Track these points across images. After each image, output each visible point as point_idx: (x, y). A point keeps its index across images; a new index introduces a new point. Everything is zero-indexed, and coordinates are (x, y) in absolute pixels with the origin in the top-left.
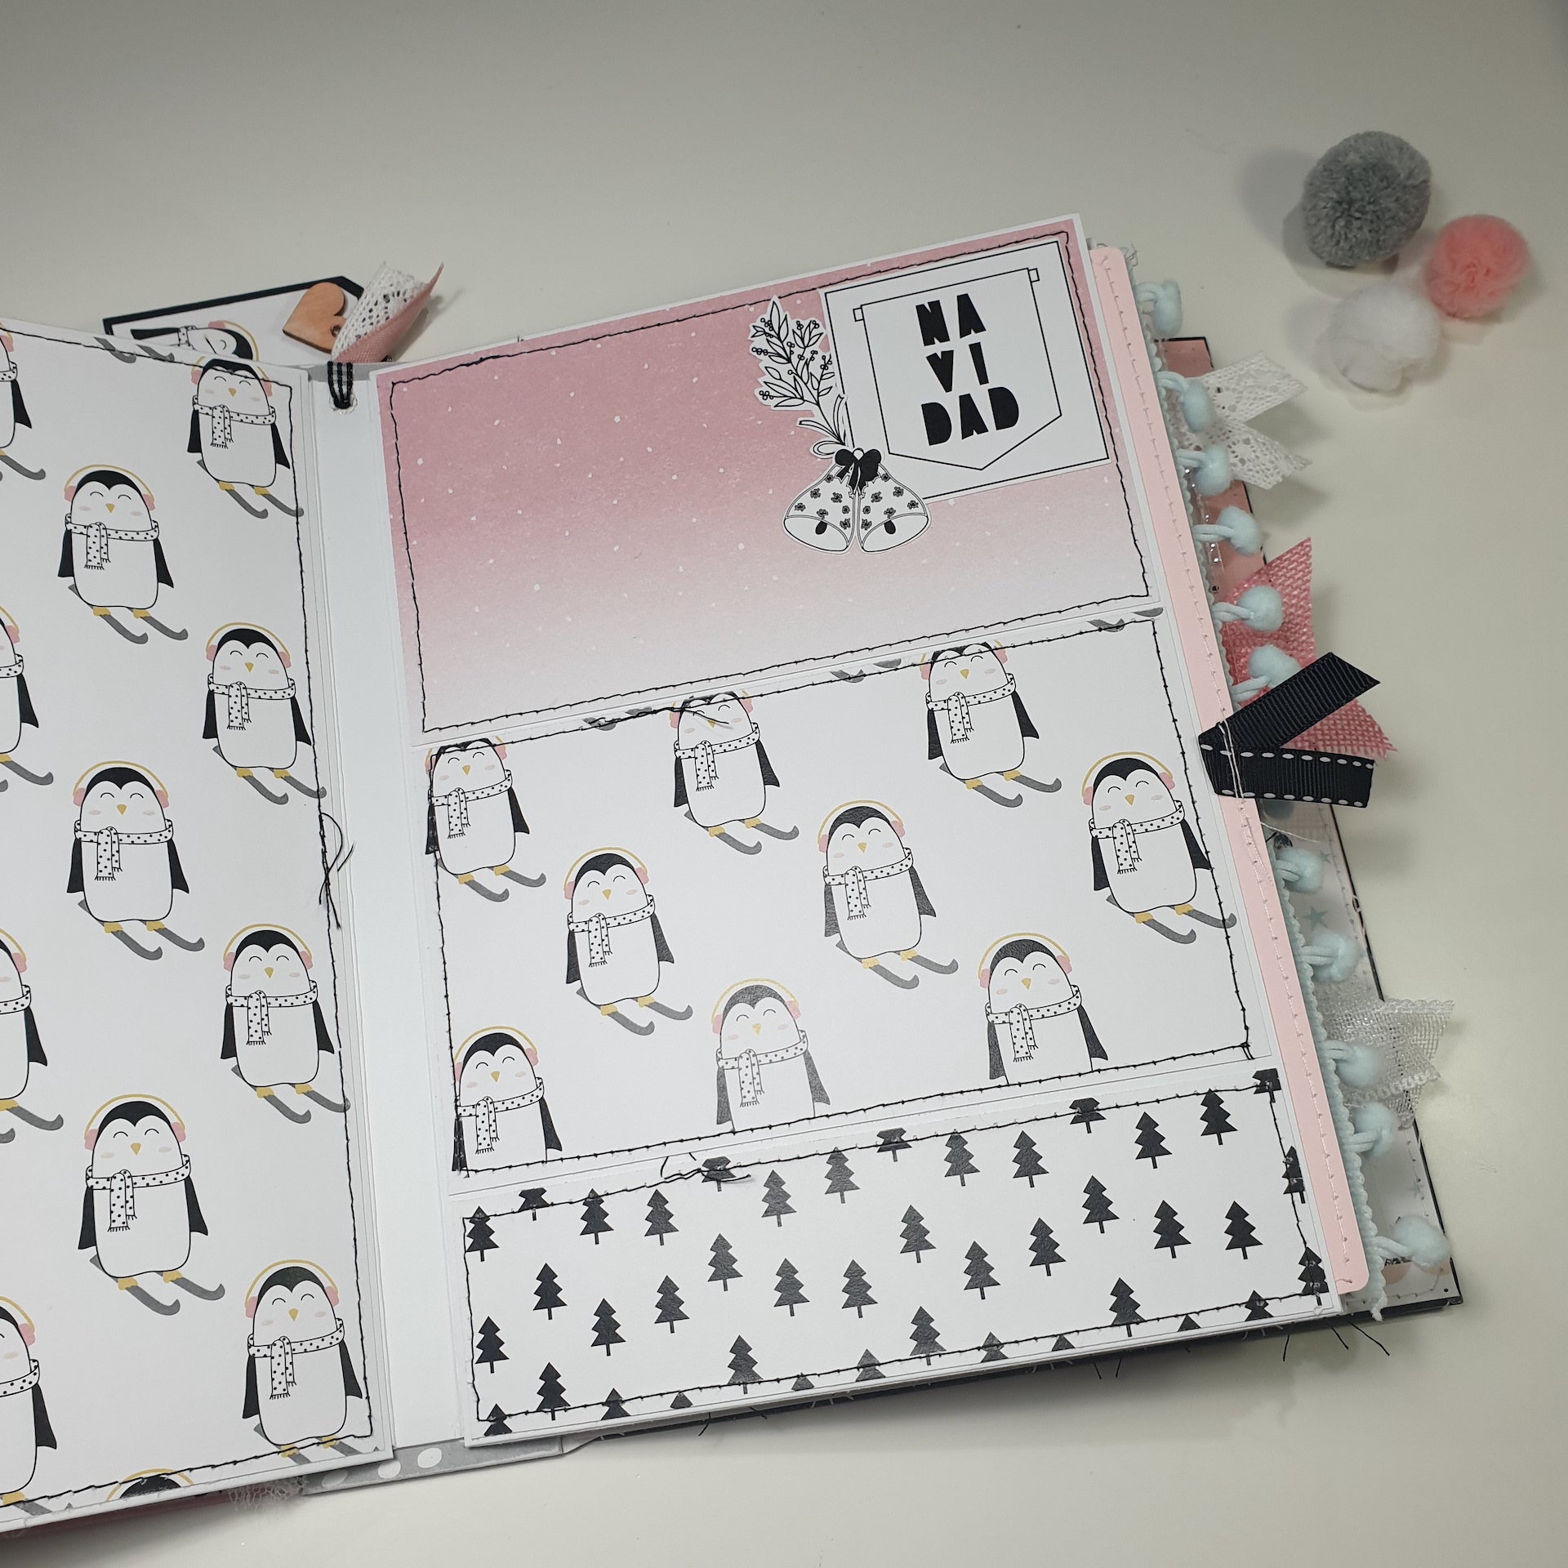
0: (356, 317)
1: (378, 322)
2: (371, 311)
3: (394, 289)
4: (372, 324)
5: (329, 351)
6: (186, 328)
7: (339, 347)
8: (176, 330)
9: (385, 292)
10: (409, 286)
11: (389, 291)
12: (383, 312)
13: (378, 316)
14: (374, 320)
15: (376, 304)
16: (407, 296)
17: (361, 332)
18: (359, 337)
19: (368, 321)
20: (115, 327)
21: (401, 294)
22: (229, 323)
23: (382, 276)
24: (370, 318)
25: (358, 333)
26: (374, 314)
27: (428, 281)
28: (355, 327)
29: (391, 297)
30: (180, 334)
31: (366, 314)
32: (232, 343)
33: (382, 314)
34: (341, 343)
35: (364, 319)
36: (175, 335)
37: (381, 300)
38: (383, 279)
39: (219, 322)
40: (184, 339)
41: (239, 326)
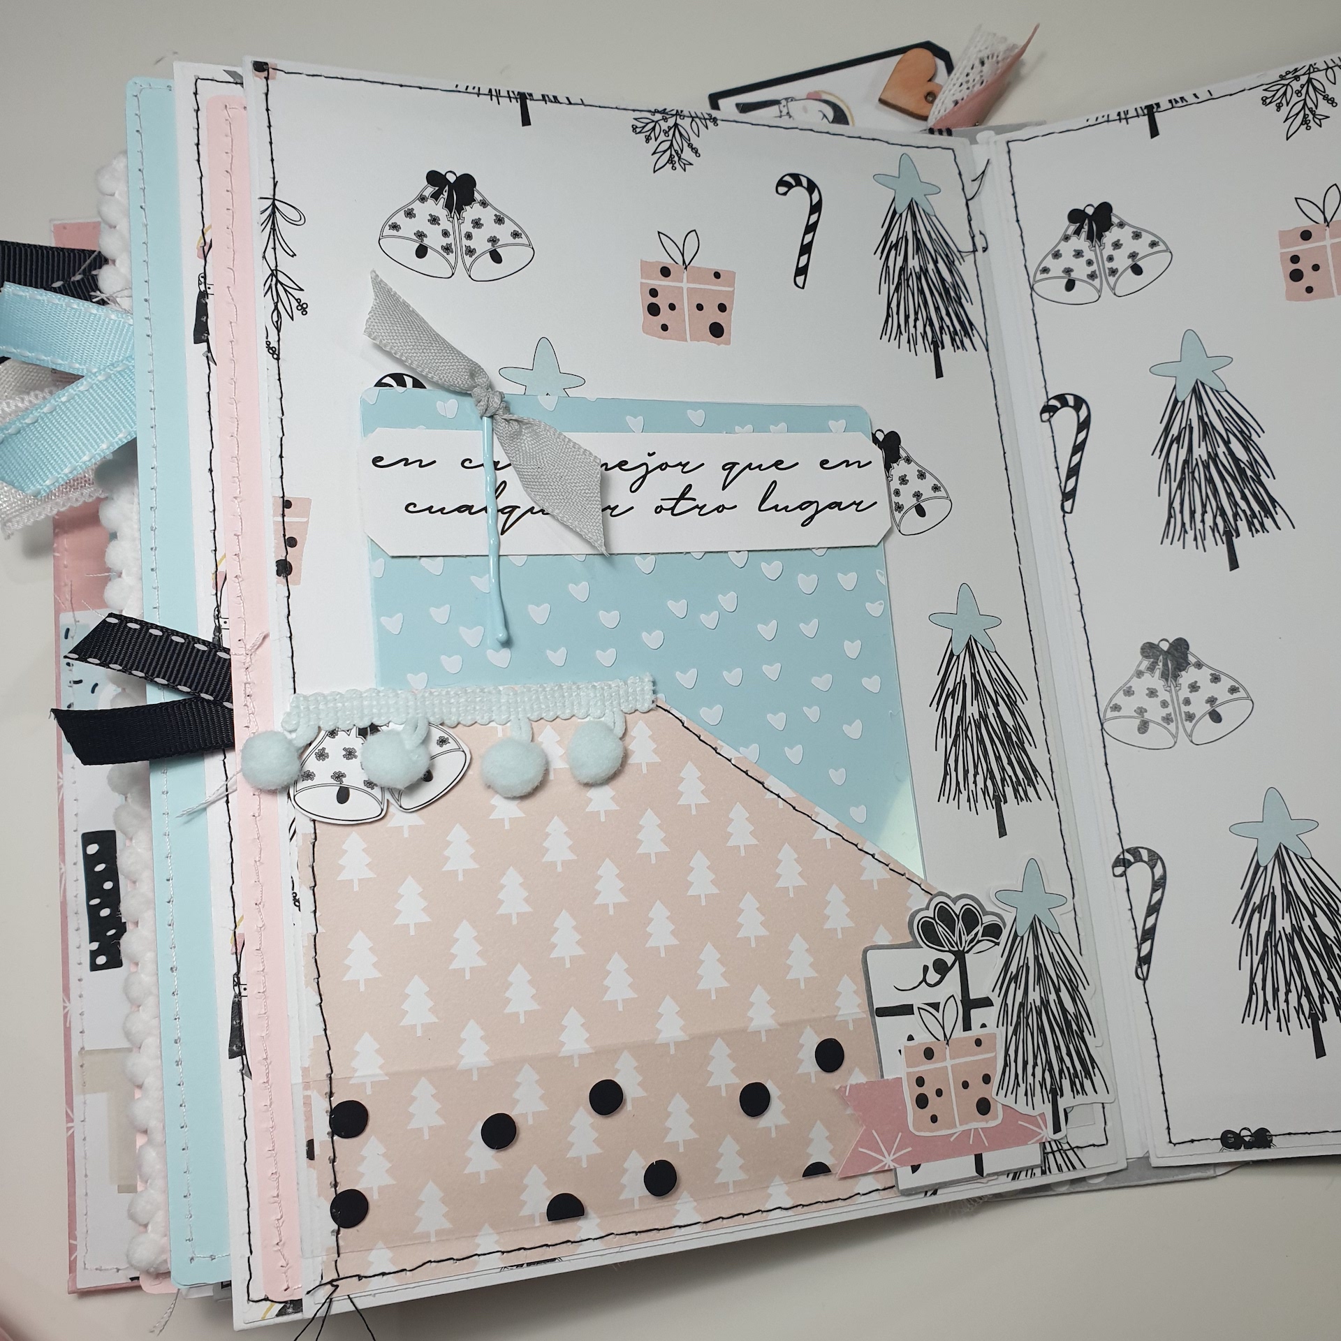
0: (953, 82)
1: (974, 86)
2: (967, 75)
3: (988, 52)
4: (968, 88)
5: (925, 118)
6: (786, 99)
7: (936, 113)
8: (775, 102)
9: (981, 55)
10: (1002, 48)
11: (984, 54)
12: (979, 76)
13: (974, 80)
14: (970, 85)
15: (972, 68)
16: (1000, 58)
17: (958, 97)
18: (956, 103)
19: (965, 86)
20: (721, 102)
21: (995, 57)
22: (825, 92)
23: (978, 39)
24: (968, 82)
25: (955, 98)
26: (971, 78)
27: (1022, 43)
28: (952, 92)
29: (986, 61)
30: (781, 106)
31: (963, 79)
32: (830, 113)
33: (978, 78)
34: (938, 109)
35: (961, 84)
36: (776, 107)
37: (977, 64)
38: (978, 42)
39: (816, 93)
40: (785, 111)
41: (834, 96)
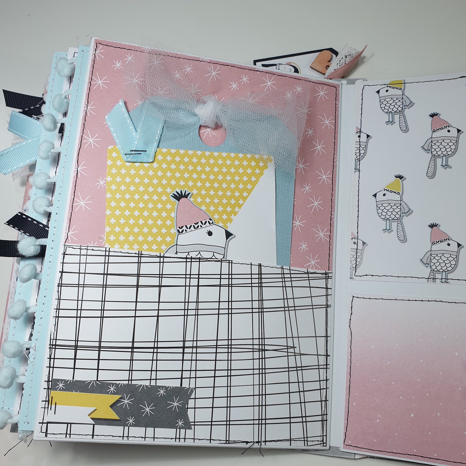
0: (335, 63)
1: (342, 65)
2: (340, 61)
3: (348, 53)
4: (340, 65)
5: (324, 74)
6: (279, 64)
7: (328, 73)
8: (276, 65)
9: (346, 54)
10: (354, 52)
11: (347, 54)
12: (344, 61)
13: (342, 63)
14: (341, 64)
15: (342, 59)
16: (353, 56)
17: (336, 68)
18: (335, 70)
19: (339, 65)
20: (257, 63)
21: (351, 55)
22: (293, 63)
23: (345, 49)
24: (340, 63)
26: (341, 62)
27: (361, 51)
28: (334, 66)
29: (347, 56)
30: (277, 66)
31: (338, 62)
33: (344, 62)
34: (329, 72)
35: (338, 64)
37: (344, 57)
38: (345, 50)
39: (290, 63)
40: (278, 68)
41: (296, 64)
